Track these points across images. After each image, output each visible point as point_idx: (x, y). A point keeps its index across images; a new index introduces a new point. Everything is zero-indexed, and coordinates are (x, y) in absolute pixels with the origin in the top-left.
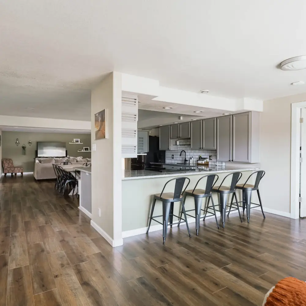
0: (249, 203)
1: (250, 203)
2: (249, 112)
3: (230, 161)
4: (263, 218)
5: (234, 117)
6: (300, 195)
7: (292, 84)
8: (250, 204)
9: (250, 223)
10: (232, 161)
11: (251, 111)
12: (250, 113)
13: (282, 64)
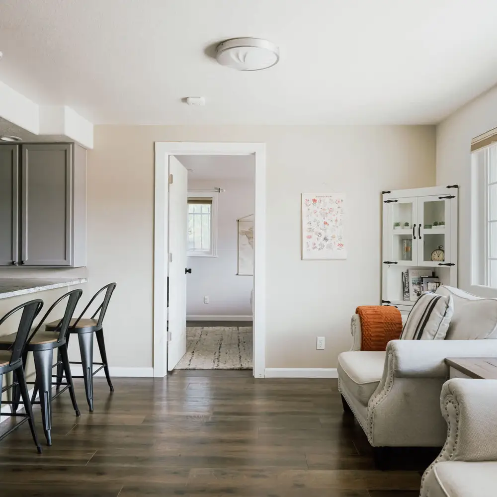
0: (88, 365)
1: (92, 363)
2: (68, 144)
3: (13, 263)
4: (109, 392)
5: (27, 150)
6: (168, 328)
7: (185, 100)
8: (92, 366)
9: (94, 411)
10: (21, 263)
11: (73, 143)
12: (71, 145)
13: (227, 45)
